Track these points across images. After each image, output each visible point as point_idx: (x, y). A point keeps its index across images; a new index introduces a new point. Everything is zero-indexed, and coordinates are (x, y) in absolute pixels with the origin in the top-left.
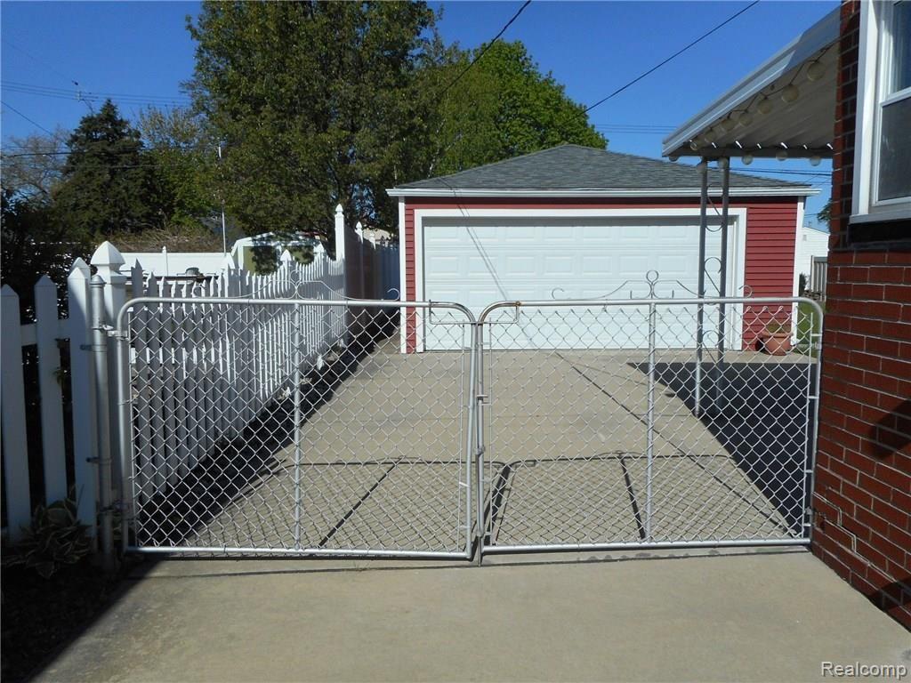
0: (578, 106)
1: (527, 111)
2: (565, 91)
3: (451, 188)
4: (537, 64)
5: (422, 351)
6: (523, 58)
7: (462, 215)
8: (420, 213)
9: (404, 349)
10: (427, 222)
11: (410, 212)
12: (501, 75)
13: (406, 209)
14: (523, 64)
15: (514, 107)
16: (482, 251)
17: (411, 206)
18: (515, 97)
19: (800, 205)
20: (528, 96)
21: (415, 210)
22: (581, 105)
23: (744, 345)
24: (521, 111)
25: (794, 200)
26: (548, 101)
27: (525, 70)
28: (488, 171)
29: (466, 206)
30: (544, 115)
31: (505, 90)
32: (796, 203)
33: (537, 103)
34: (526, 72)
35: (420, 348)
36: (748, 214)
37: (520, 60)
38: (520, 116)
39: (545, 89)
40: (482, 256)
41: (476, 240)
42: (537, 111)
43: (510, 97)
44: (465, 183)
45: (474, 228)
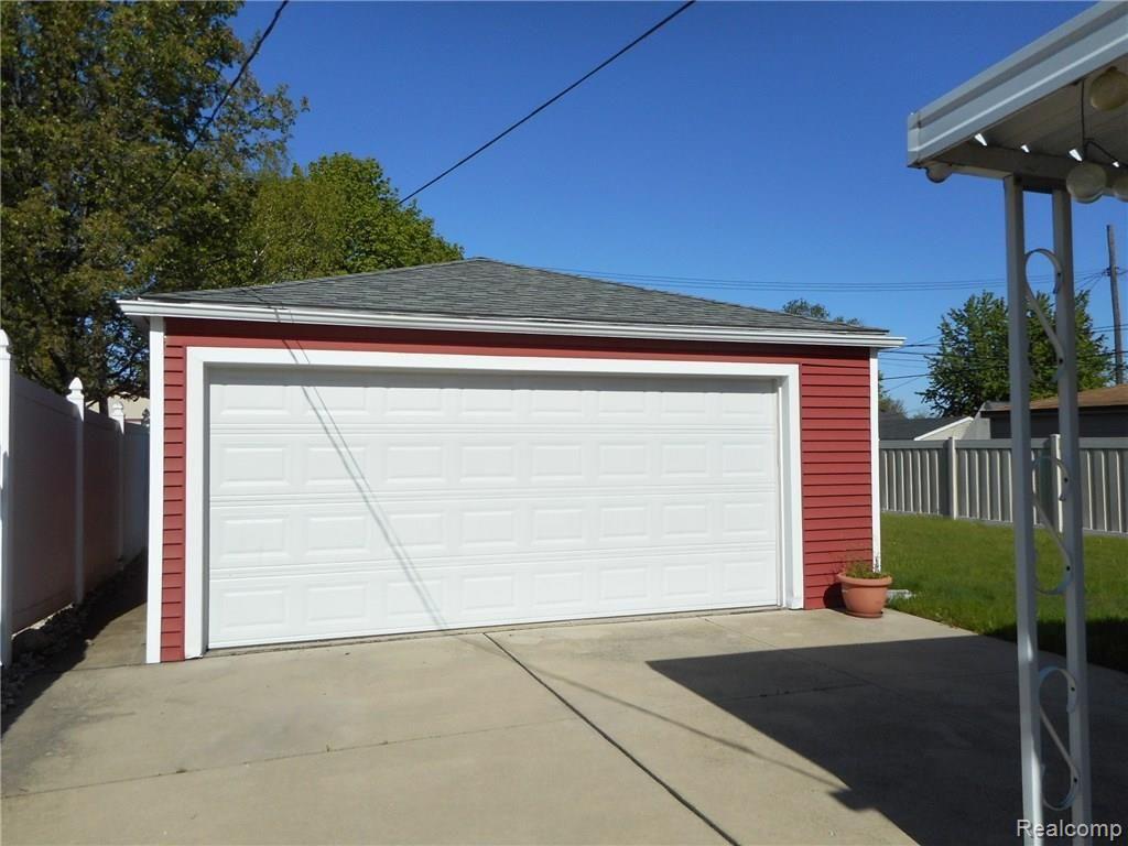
0: (452, 247)
1: (385, 247)
2: (434, 226)
3: (269, 305)
4: (397, 190)
5: (198, 653)
6: (379, 180)
7: (292, 362)
8: (199, 356)
9: (153, 653)
10: (215, 373)
11: (175, 352)
12: (349, 199)
13: (168, 346)
14: (378, 187)
15: (367, 241)
16: (335, 436)
17: (179, 340)
18: (368, 228)
19: (874, 363)
20: (386, 229)
21: (190, 350)
22: (455, 245)
23: (807, 599)
24: (377, 246)
25: (864, 353)
26: (412, 238)
27: (380, 196)
28: (345, 284)
29: (302, 343)
30: (408, 254)
31: (354, 218)
32: (867, 359)
33: (399, 237)
34: (382, 199)
35: (192, 648)
36: (802, 375)
37: (375, 183)
38: (375, 252)
39: (408, 223)
40: (335, 446)
41: (322, 413)
42: (399, 248)
43: (362, 228)
44: (300, 299)
45: (318, 388)
